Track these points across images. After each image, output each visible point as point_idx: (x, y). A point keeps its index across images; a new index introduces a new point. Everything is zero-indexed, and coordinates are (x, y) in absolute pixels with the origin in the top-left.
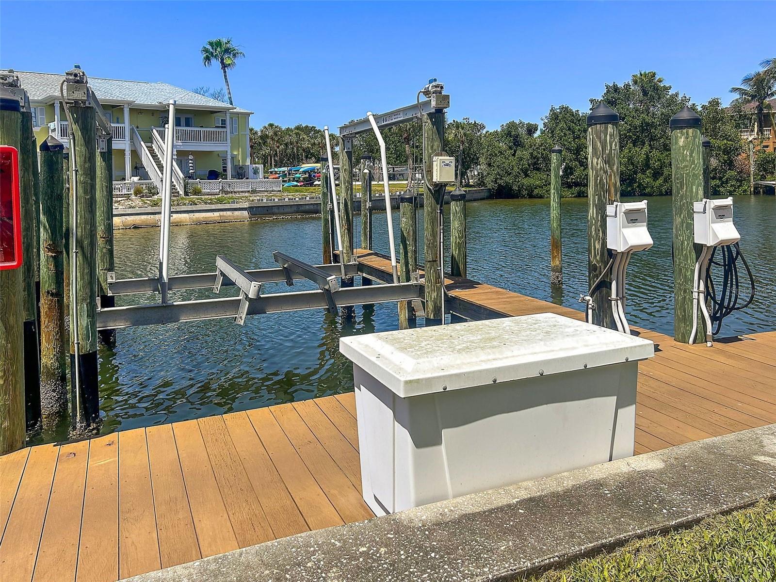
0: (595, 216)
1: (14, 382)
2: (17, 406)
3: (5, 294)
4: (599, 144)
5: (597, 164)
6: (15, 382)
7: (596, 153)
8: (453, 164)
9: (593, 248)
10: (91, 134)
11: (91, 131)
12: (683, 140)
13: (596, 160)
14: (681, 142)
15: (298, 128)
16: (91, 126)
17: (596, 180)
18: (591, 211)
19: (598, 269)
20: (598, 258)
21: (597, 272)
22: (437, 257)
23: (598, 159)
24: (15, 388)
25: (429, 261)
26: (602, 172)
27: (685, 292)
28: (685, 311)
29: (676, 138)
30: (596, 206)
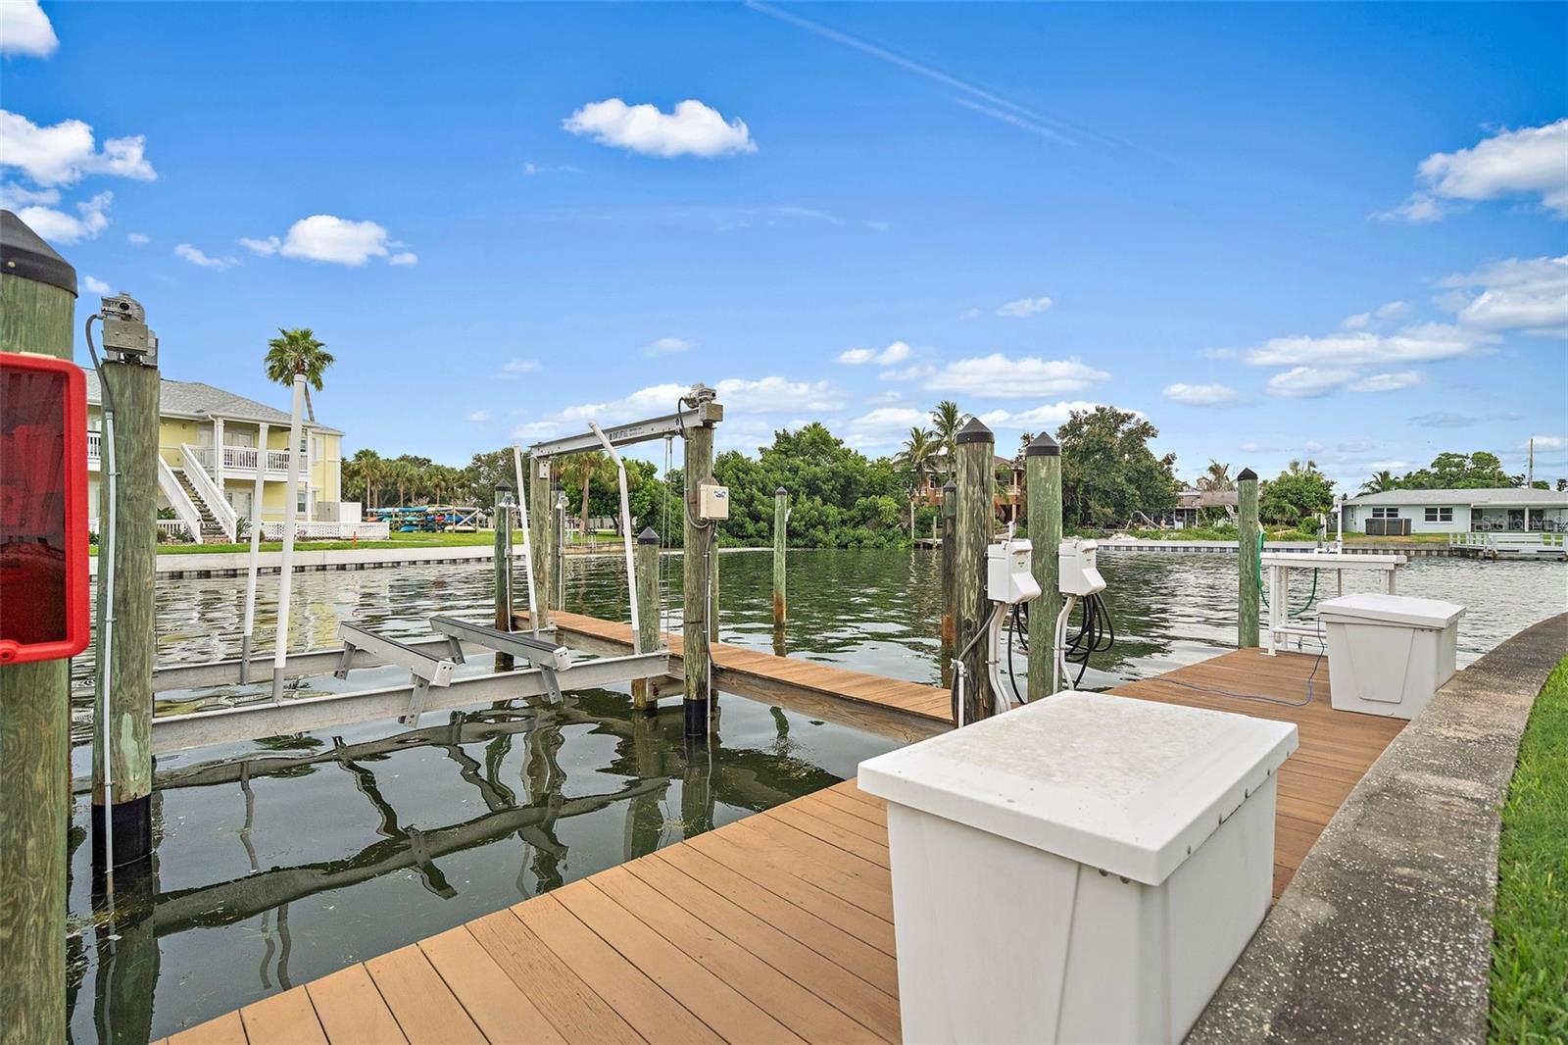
0: (969, 558)
1: (41, 927)
2: (49, 981)
3: (22, 719)
4: (976, 468)
5: (974, 493)
6: (44, 928)
7: (972, 480)
8: (727, 496)
9: (966, 599)
10: (151, 413)
11: (150, 409)
12: (1045, 470)
13: (972, 488)
14: (1043, 473)
15: (402, 459)
16: (151, 400)
17: (972, 513)
18: (963, 553)
19: (973, 626)
20: (973, 611)
21: (972, 630)
22: (702, 617)
23: (974, 487)
24: (45, 940)
25: (692, 623)
26: (979, 503)
27: (1045, 650)
28: (1044, 674)
29: (1037, 467)
30: (972, 546)
